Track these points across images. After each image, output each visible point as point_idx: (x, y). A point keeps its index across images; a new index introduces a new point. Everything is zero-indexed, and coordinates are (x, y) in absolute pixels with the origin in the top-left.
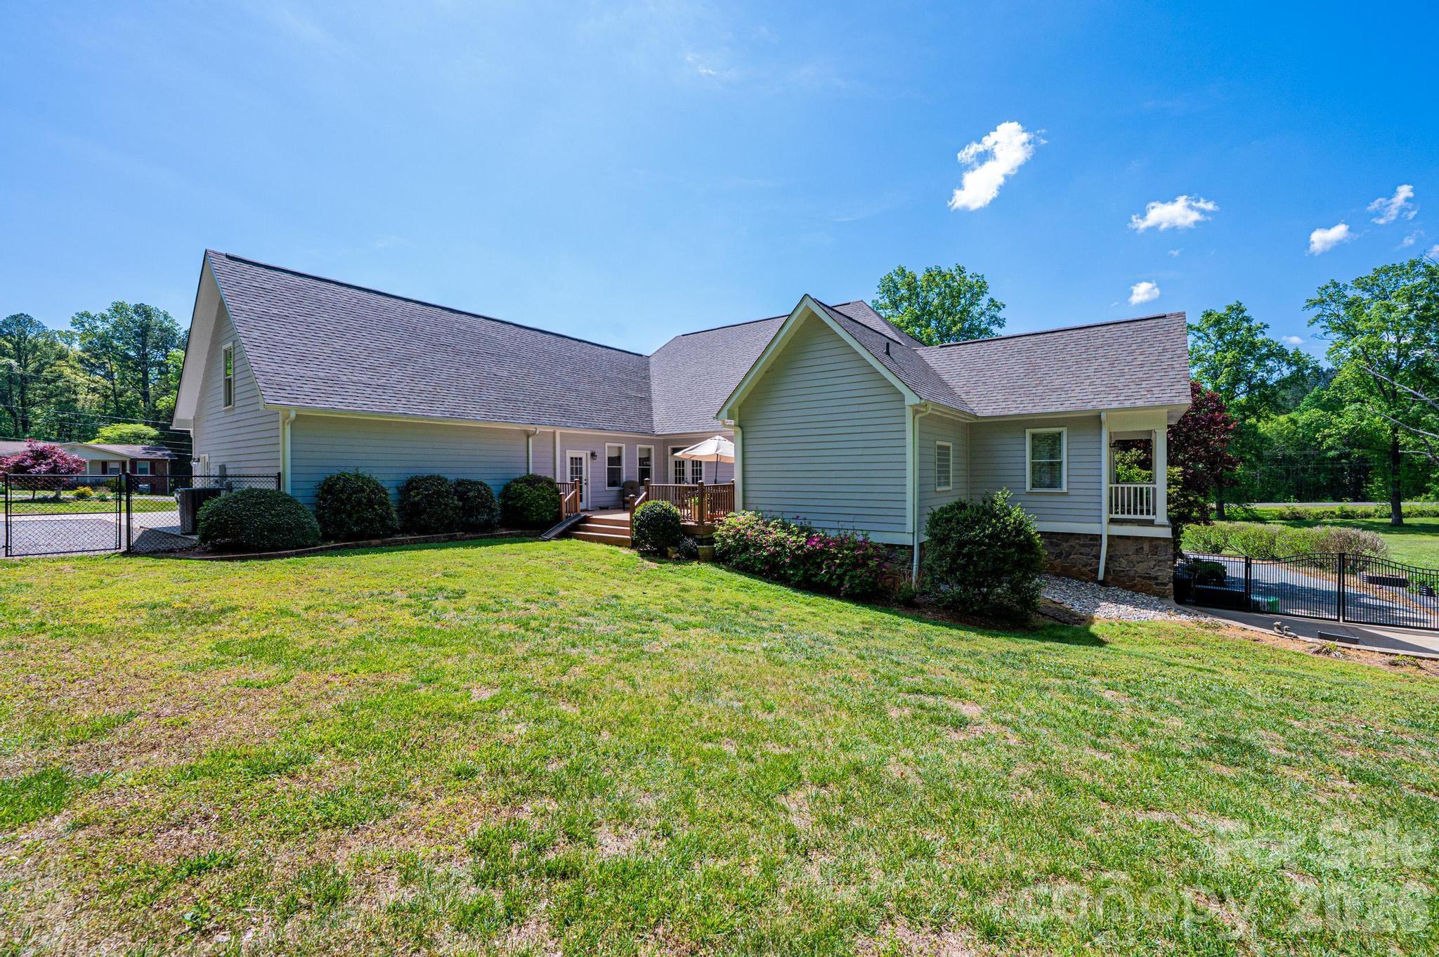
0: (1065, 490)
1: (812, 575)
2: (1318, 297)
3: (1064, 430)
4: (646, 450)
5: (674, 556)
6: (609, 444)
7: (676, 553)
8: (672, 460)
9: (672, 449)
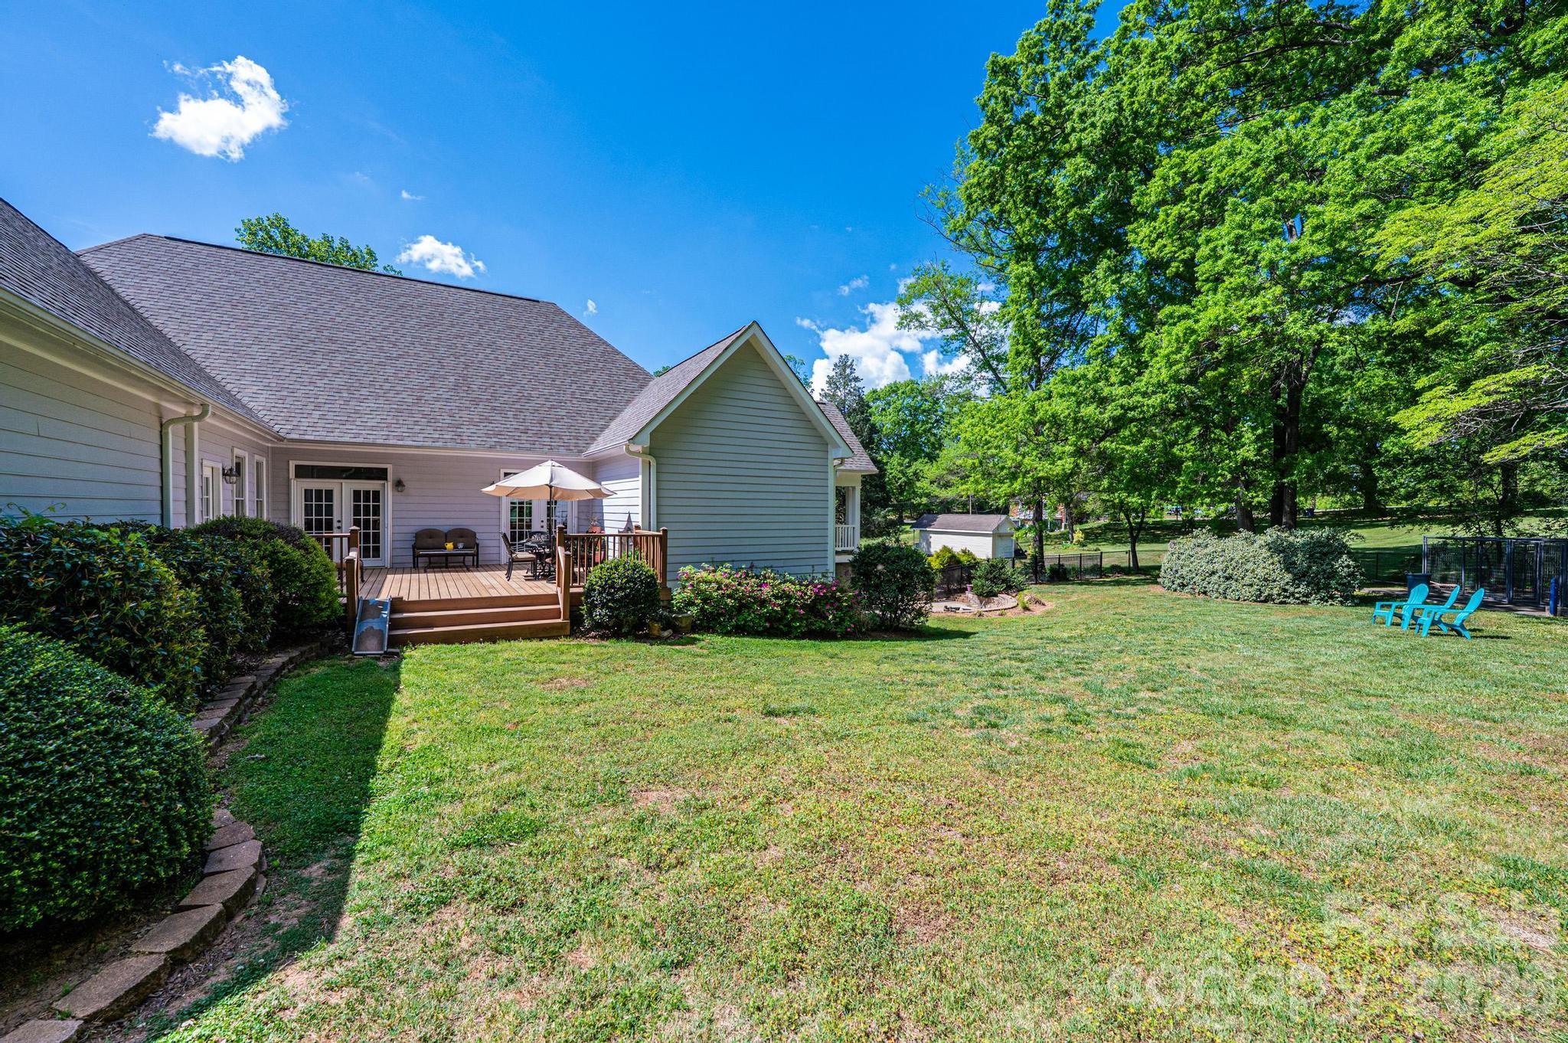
4: (259, 465)
5: (666, 634)
6: (237, 452)
7: (664, 629)
8: (298, 488)
9: (297, 467)
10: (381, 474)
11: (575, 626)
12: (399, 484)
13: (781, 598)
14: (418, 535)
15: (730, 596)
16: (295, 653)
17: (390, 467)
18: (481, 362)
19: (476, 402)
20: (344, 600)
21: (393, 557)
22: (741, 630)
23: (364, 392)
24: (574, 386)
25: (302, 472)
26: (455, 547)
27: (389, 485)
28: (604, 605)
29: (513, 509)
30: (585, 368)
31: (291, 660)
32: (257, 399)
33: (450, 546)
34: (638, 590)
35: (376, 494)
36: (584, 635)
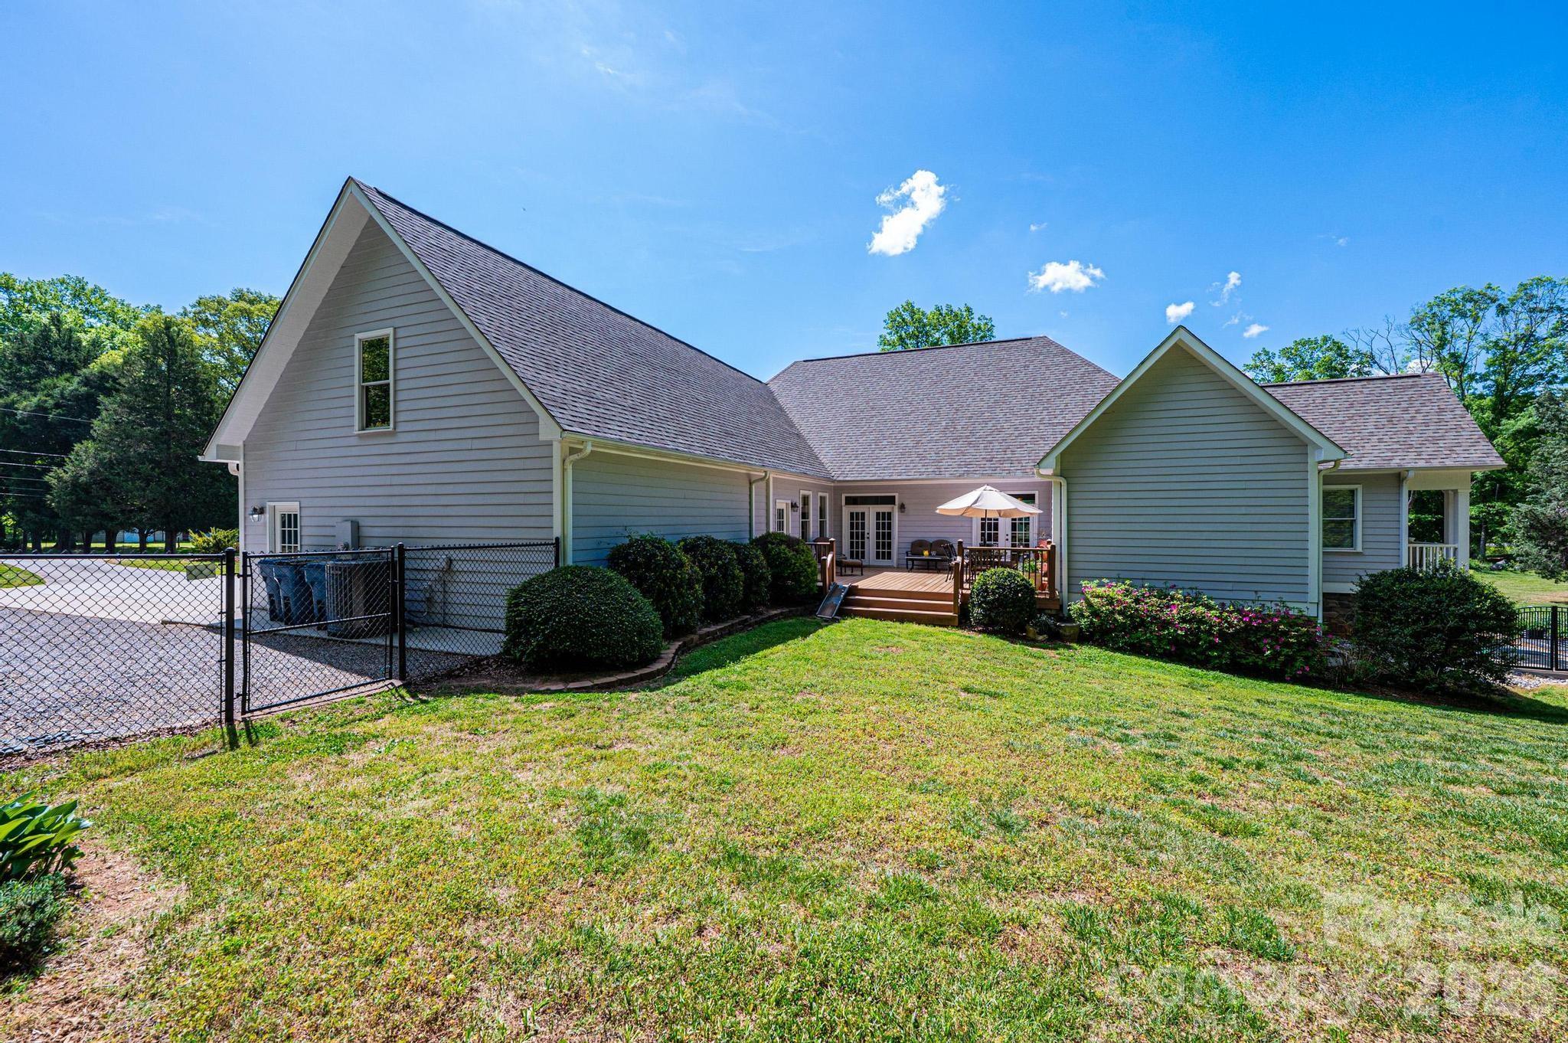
0: (1359, 549)
1: (1240, 657)
2: (1253, 363)
3: (1359, 488)
4: (822, 499)
5: (1040, 638)
6: (802, 492)
7: (1040, 634)
8: (846, 511)
9: (846, 498)
10: (890, 500)
11: (963, 620)
12: (902, 507)
13: (1189, 622)
14: (913, 544)
15: (1120, 613)
16: (785, 610)
17: (896, 495)
18: (968, 405)
19: (956, 440)
20: (821, 584)
21: (898, 559)
22: (1137, 649)
23: (885, 442)
24: (1045, 412)
25: (851, 501)
26: (930, 554)
27: (896, 508)
28: (980, 606)
29: (983, 525)
30: (1059, 393)
31: (781, 614)
32: (827, 456)
33: (926, 553)
34: (1006, 596)
35: (889, 514)
36: (971, 628)
